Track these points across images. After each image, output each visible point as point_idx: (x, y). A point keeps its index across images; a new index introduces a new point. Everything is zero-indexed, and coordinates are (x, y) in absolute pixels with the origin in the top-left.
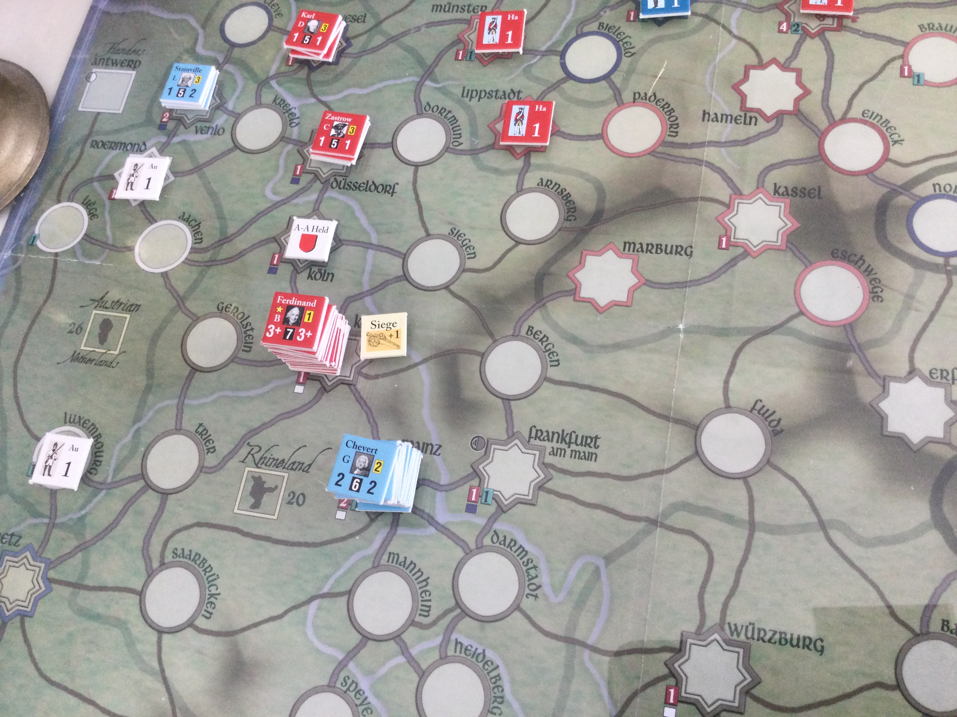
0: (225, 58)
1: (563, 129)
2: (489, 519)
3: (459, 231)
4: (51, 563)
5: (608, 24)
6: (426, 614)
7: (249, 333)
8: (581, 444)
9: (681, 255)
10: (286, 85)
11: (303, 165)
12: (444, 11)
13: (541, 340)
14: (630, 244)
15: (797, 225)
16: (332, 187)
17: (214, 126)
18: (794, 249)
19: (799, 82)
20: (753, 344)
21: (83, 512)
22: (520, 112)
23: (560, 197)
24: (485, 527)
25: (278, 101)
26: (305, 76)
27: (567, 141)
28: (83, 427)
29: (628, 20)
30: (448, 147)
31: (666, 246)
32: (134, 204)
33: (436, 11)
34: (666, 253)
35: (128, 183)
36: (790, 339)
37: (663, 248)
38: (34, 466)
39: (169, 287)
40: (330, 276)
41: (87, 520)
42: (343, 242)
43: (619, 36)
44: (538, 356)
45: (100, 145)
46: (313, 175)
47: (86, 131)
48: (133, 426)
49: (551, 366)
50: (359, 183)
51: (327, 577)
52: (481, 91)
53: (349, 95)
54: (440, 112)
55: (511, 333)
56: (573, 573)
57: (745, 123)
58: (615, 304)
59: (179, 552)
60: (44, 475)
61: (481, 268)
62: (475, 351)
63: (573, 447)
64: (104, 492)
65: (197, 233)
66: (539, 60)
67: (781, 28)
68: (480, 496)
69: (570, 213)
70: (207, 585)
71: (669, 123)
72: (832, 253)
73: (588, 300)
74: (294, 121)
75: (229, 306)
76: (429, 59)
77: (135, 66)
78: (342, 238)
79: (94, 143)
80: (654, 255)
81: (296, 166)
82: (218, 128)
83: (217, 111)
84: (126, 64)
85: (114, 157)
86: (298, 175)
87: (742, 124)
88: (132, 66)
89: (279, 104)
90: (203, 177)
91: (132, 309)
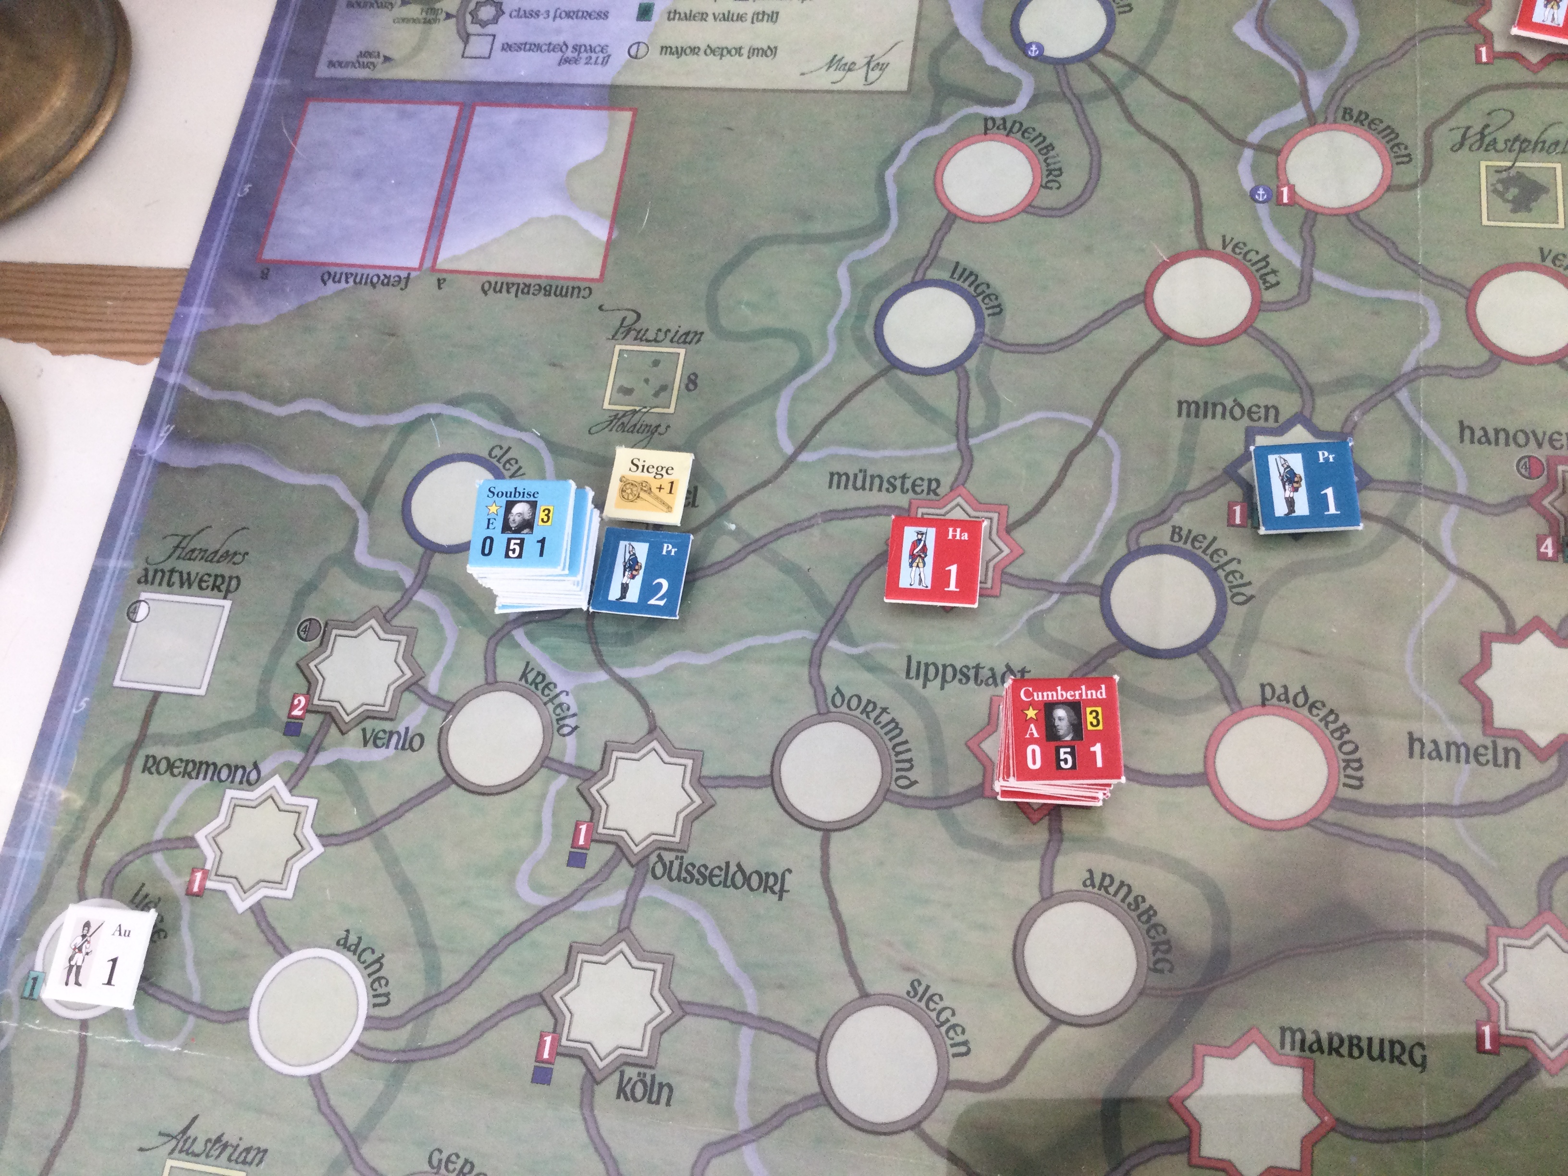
0: (416, 577)
3: (928, 987)
5: (1190, 531)
9: (1403, 1064)
10: (545, 640)
11: (592, 822)
12: (855, 488)
17: (401, 730)
23: (1134, 914)
25: (531, 677)
29: (1231, 523)
30: (888, 790)
31: (1369, 1039)
32: (241, 907)
33: (838, 487)
34: (1372, 1058)
37: (1364, 1044)
39: (324, 1108)
40: (666, 1091)
42: (688, 1009)
43: (1216, 558)
45: (163, 766)
46: (611, 848)
47: (133, 736)
50: (710, 867)
52: (944, 666)
53: (673, 667)
54: (864, 711)
57: (1496, 764)
61: (986, 1078)
65: (379, 979)
66: (1057, 602)
67: (1542, 550)
69: (1159, 955)
71: (1342, 756)
73: (1220, 1165)
74: (567, 721)
75: (454, 1158)
76: (833, 593)
77: (228, 591)
78: (684, 996)
79: (151, 761)
80: (1348, 1062)
81: (577, 825)
82: (410, 734)
83: (407, 695)
84: (211, 583)
85: (191, 799)
86: (581, 848)
87: (1491, 765)
88: (224, 587)
89: (534, 682)
90: (383, 848)
91: (249, 1160)
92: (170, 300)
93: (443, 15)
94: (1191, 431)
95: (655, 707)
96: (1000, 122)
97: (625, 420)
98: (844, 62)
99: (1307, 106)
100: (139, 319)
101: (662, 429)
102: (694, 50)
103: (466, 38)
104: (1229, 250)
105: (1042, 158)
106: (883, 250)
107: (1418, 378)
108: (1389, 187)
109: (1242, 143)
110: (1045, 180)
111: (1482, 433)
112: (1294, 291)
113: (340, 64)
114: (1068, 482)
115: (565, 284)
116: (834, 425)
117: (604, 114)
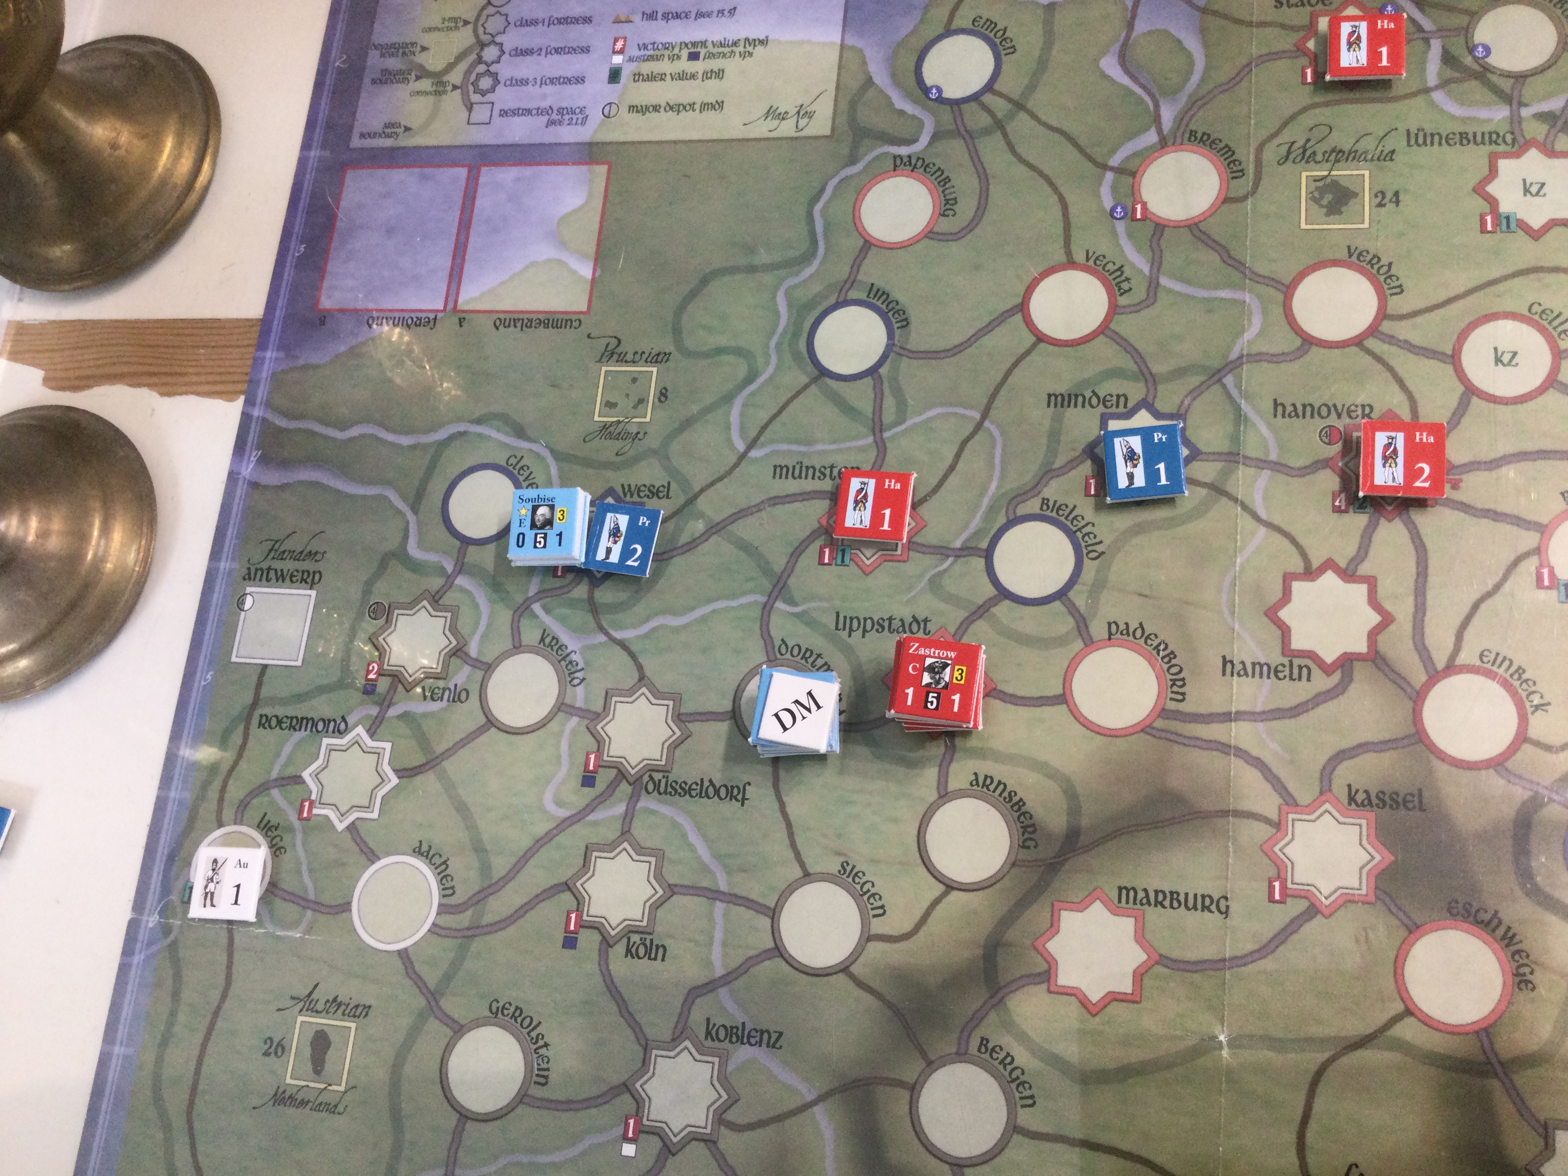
0: (455, 566)
1: (999, 687)
3: (854, 867)
5: (1055, 502)
7: (543, 1051)
9: (1211, 912)
10: (557, 611)
11: (599, 752)
12: (794, 478)
13: (1002, 1062)
14: (1128, 891)
15: (1390, 858)
17: (451, 686)
18: (1387, 899)
19: (1374, 602)
20: (1336, 1065)
23: (1008, 805)
25: (547, 640)
26: (585, 596)
27: (1011, 707)
29: (1087, 494)
31: (1187, 894)
33: (781, 477)
34: (1188, 909)
37: (1182, 898)
39: (411, 974)
40: (661, 951)
42: (676, 890)
43: (1075, 522)
44: (999, 1088)
45: (274, 722)
46: (615, 771)
47: (249, 699)
49: (1022, 1106)
52: (865, 619)
53: (657, 628)
54: (803, 657)
55: (954, 1050)
57: (1291, 679)
58: (1113, 998)
61: (895, 933)
62: (899, 1081)
65: (445, 876)
66: (952, 564)
67: (1337, 503)
69: (1027, 836)
71: (1170, 677)
72: (1449, 910)
73: (1072, 991)
74: (577, 675)
76: (779, 563)
77: (313, 583)
78: (672, 881)
79: (264, 719)
80: (1170, 912)
81: (588, 754)
82: (458, 689)
83: (453, 659)
84: (299, 578)
85: (298, 745)
86: (592, 772)
87: (1287, 678)
88: (309, 580)
89: (550, 645)
90: (443, 778)
91: (357, 1014)
92: (248, 346)
93: (449, 88)
94: (1057, 420)
95: (641, 660)
96: (906, 160)
97: (612, 429)
98: (778, 111)
99: (1160, 131)
100: (227, 363)
101: (640, 436)
102: (656, 108)
103: (470, 107)
104: (1091, 263)
105: (941, 189)
106: (811, 276)
107: (1242, 364)
108: (1226, 200)
109: (1105, 167)
110: (943, 208)
111: (1291, 408)
112: (1143, 295)
113: (369, 135)
114: (960, 466)
115: (560, 317)
116: (775, 426)
117: (584, 168)
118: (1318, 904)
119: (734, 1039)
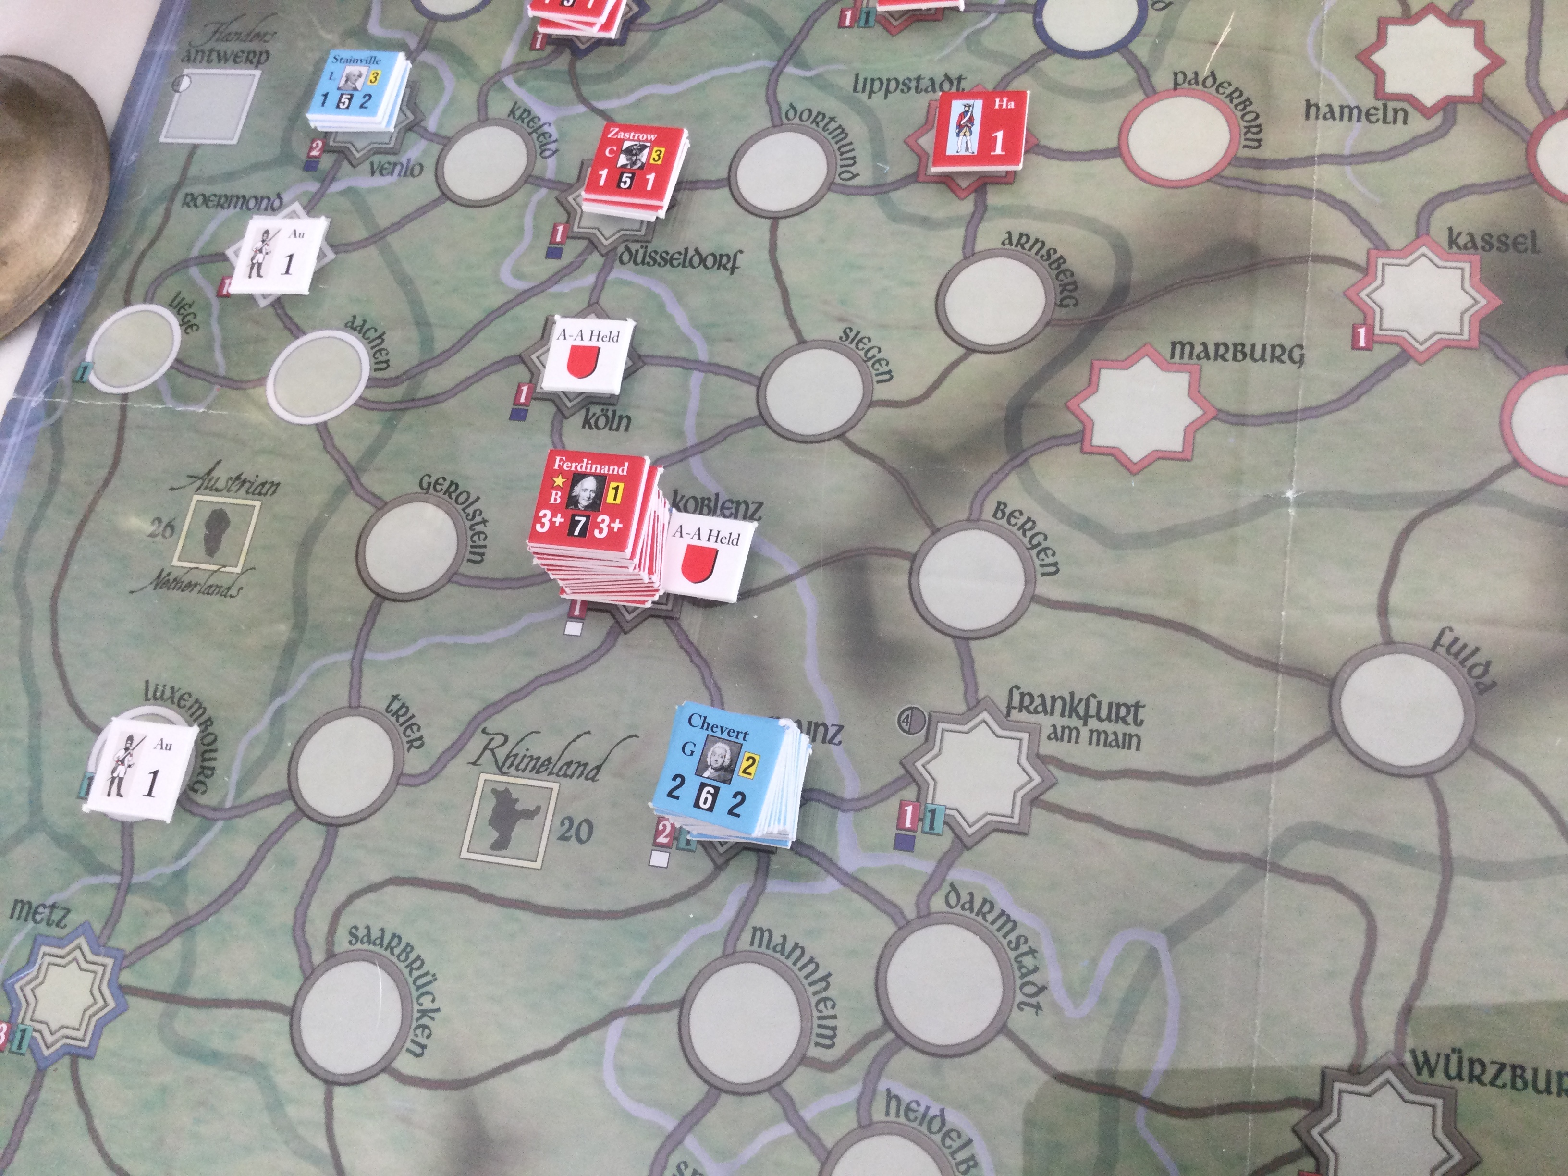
0: (421, 41)
1: (1043, 142)
2: (940, 861)
3: (858, 333)
4: (125, 957)
6: (827, 1042)
7: (479, 528)
8: (1109, 719)
9: (1283, 362)
10: (531, 84)
11: (568, 223)
13: (1022, 527)
14: (1183, 346)
15: (1499, 302)
16: (622, 262)
17: (404, 161)
18: (1495, 346)
19: (1481, 45)
20: (1427, 522)
21: (183, 862)
22: (967, 112)
23: (1046, 264)
24: (932, 877)
25: (518, 113)
26: (565, 68)
27: (1054, 162)
28: (179, 706)
30: (833, 183)
31: (1253, 347)
32: (263, 303)
34: (1253, 359)
35: (253, 265)
36: (1500, 513)
37: (1248, 350)
38: (91, 779)
39: (330, 449)
40: (624, 422)
41: (190, 876)
42: (646, 360)
44: (1016, 557)
45: (200, 201)
46: (583, 243)
47: (172, 177)
48: (270, 702)
49: (1043, 574)
50: (671, 252)
51: (639, 975)
52: (889, 80)
53: (646, 98)
54: (814, 121)
55: (964, 516)
56: (1106, 964)
57: (1385, 121)
58: (1159, 456)
59: (362, 933)
60: (109, 795)
61: (905, 398)
62: (899, 550)
63: (1093, 723)
64: (220, 824)
65: (380, 350)
66: (995, 20)
68: (922, 820)
69: (1066, 293)
70: (415, 994)
71: (1243, 124)
72: (1567, 354)
73: (1110, 451)
74: (549, 146)
75: (441, 481)
76: (791, 29)
77: (259, 63)
78: (644, 351)
79: (189, 198)
80: (1231, 364)
81: (555, 226)
82: (412, 163)
83: (409, 134)
84: (244, 58)
85: (223, 223)
86: (558, 243)
87: (1381, 122)
88: (255, 60)
89: (520, 117)
90: (387, 252)
91: (264, 491)
118: (1411, 351)
119: (705, 510)
